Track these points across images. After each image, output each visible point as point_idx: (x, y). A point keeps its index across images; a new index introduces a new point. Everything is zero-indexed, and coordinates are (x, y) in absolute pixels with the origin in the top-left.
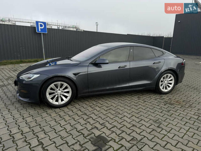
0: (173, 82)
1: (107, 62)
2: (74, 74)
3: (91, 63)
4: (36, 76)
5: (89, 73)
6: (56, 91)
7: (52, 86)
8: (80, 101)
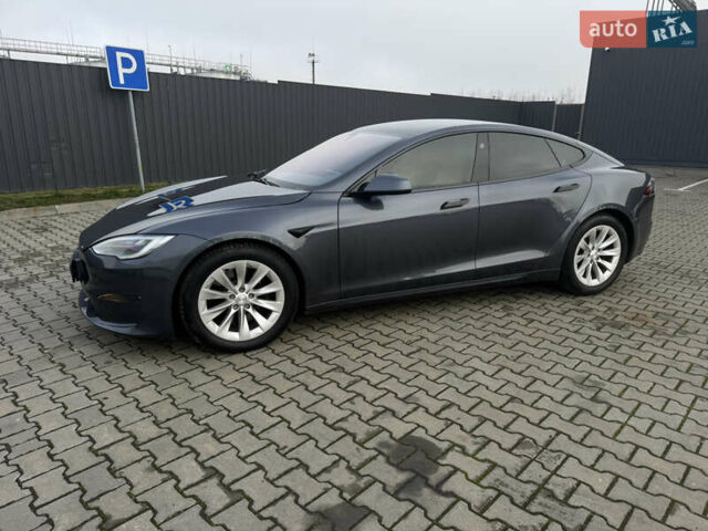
0: (616, 253)
1: (406, 185)
2: (291, 232)
3: (349, 193)
4: (158, 242)
5: (344, 229)
6: (231, 292)
7: (218, 274)
8: (308, 326)
